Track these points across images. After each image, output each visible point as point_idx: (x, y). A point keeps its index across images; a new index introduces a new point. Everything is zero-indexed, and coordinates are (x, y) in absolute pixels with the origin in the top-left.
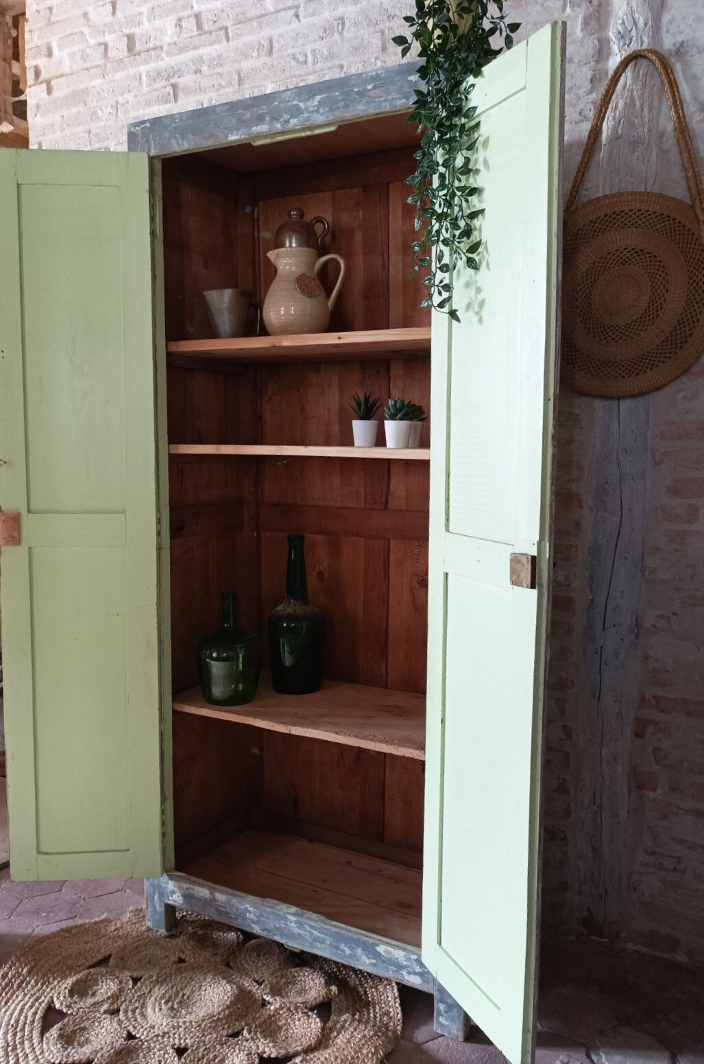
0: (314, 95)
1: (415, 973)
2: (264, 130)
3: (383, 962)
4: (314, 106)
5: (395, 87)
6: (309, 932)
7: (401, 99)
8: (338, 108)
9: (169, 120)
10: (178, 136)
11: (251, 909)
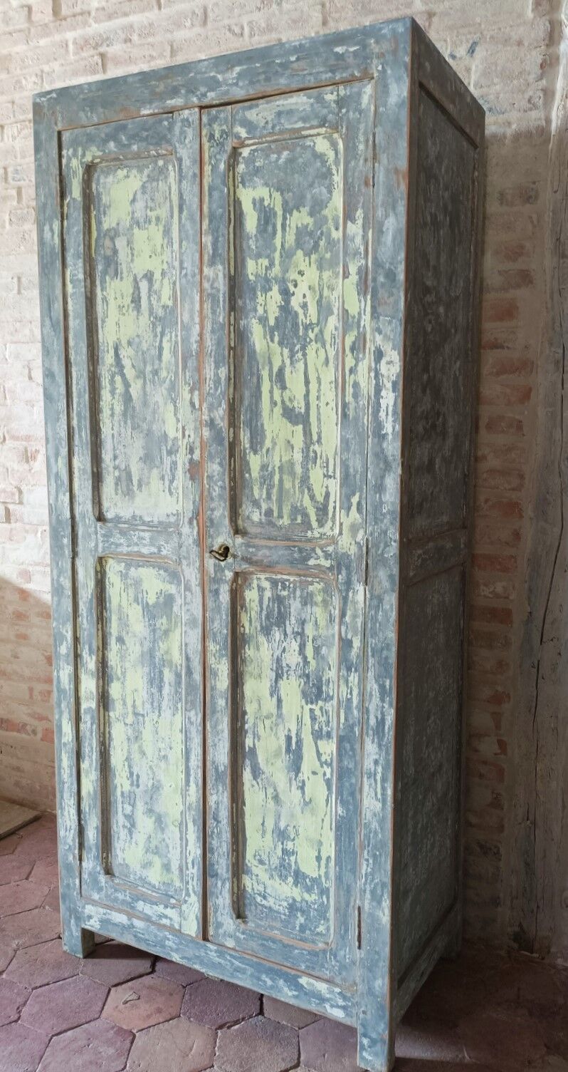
0: (233, 66)
1: (338, 1007)
2: (180, 104)
3: (306, 994)
4: (233, 79)
5: (320, 60)
6: (230, 961)
7: (326, 73)
8: (258, 81)
9: (76, 91)
10: (88, 109)
11: (170, 937)
